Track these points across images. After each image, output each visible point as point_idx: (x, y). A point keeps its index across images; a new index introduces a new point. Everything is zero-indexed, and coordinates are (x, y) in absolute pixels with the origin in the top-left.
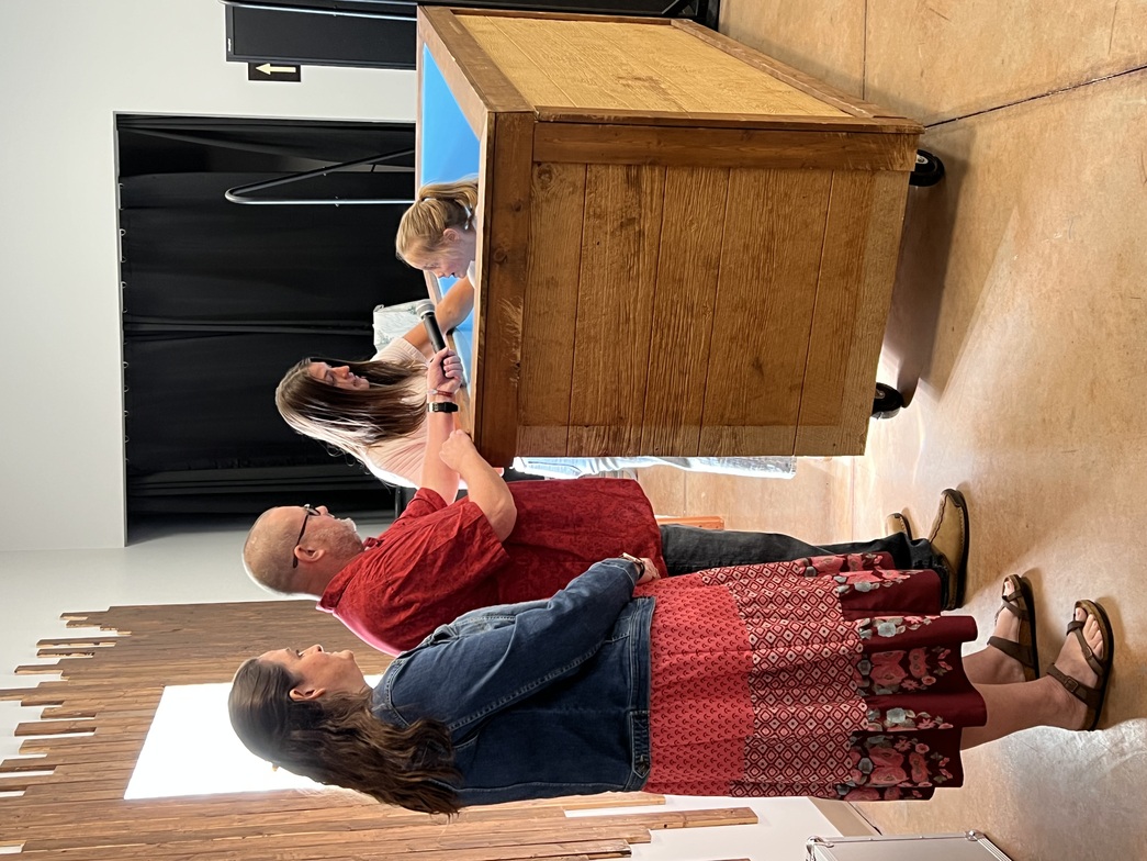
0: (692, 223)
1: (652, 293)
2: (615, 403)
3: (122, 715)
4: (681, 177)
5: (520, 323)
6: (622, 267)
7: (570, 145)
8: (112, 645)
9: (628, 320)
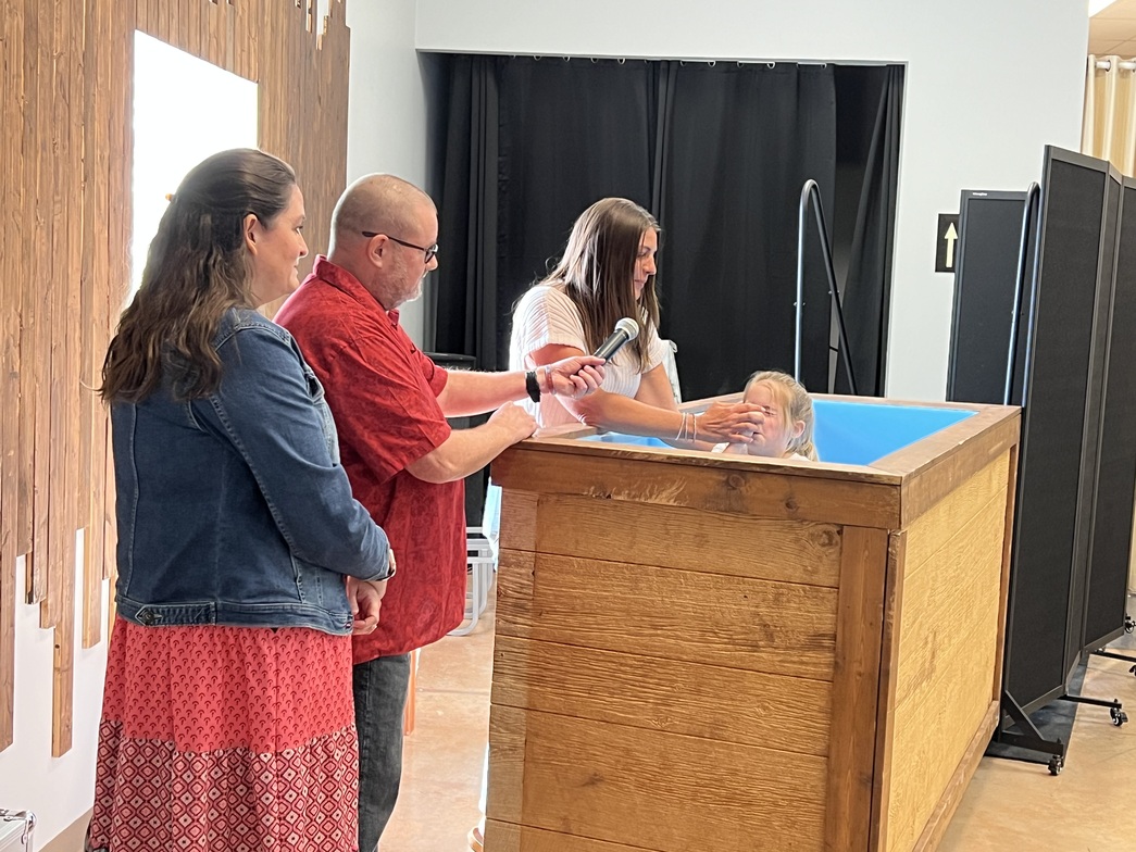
0: (765, 708)
1: (685, 657)
2: (559, 608)
3: (230, 34)
4: (819, 700)
5: (657, 501)
6: (717, 624)
7: (861, 570)
8: (308, 28)
9: (655, 627)
